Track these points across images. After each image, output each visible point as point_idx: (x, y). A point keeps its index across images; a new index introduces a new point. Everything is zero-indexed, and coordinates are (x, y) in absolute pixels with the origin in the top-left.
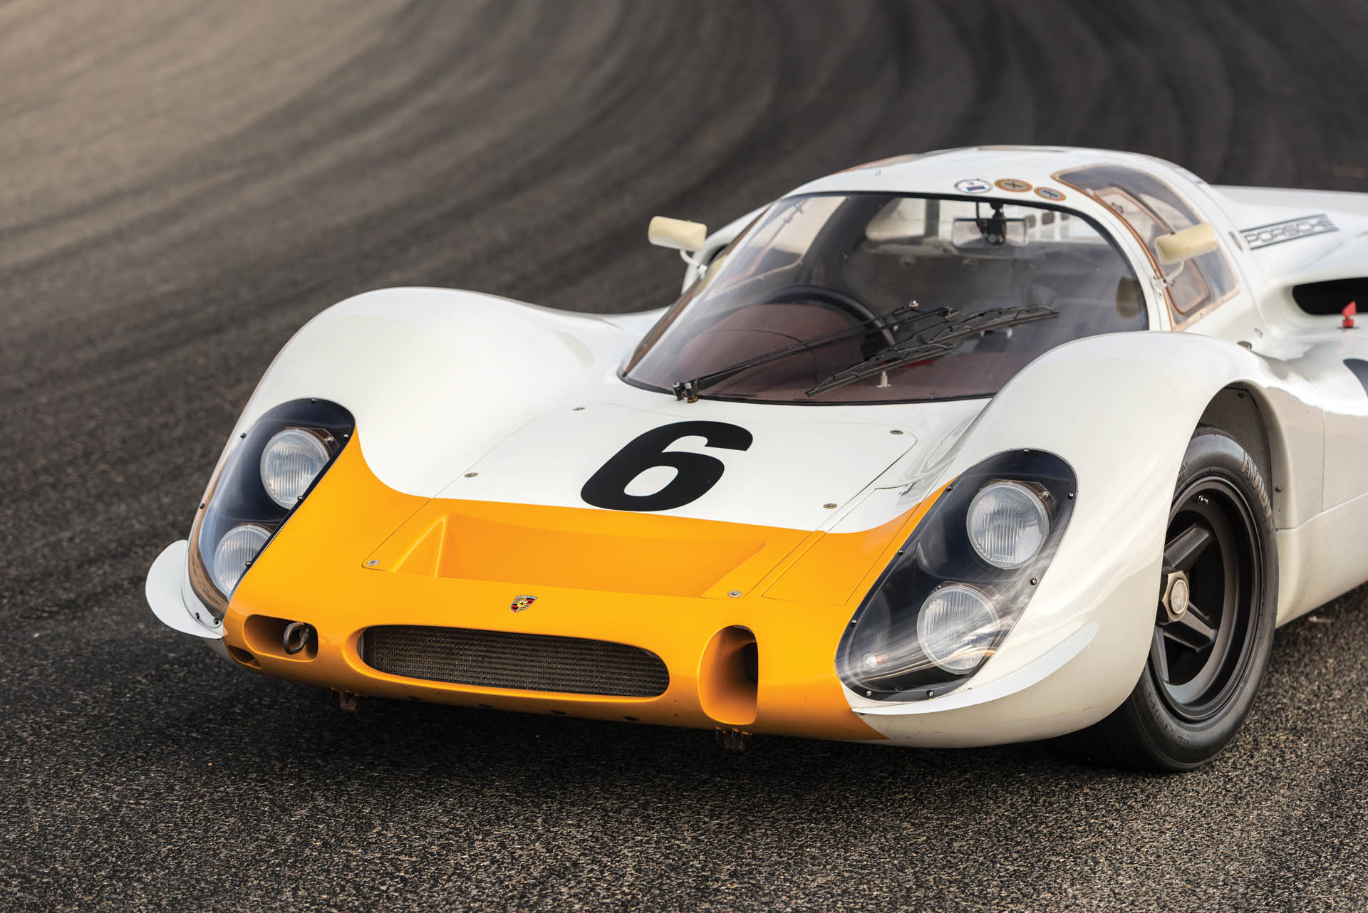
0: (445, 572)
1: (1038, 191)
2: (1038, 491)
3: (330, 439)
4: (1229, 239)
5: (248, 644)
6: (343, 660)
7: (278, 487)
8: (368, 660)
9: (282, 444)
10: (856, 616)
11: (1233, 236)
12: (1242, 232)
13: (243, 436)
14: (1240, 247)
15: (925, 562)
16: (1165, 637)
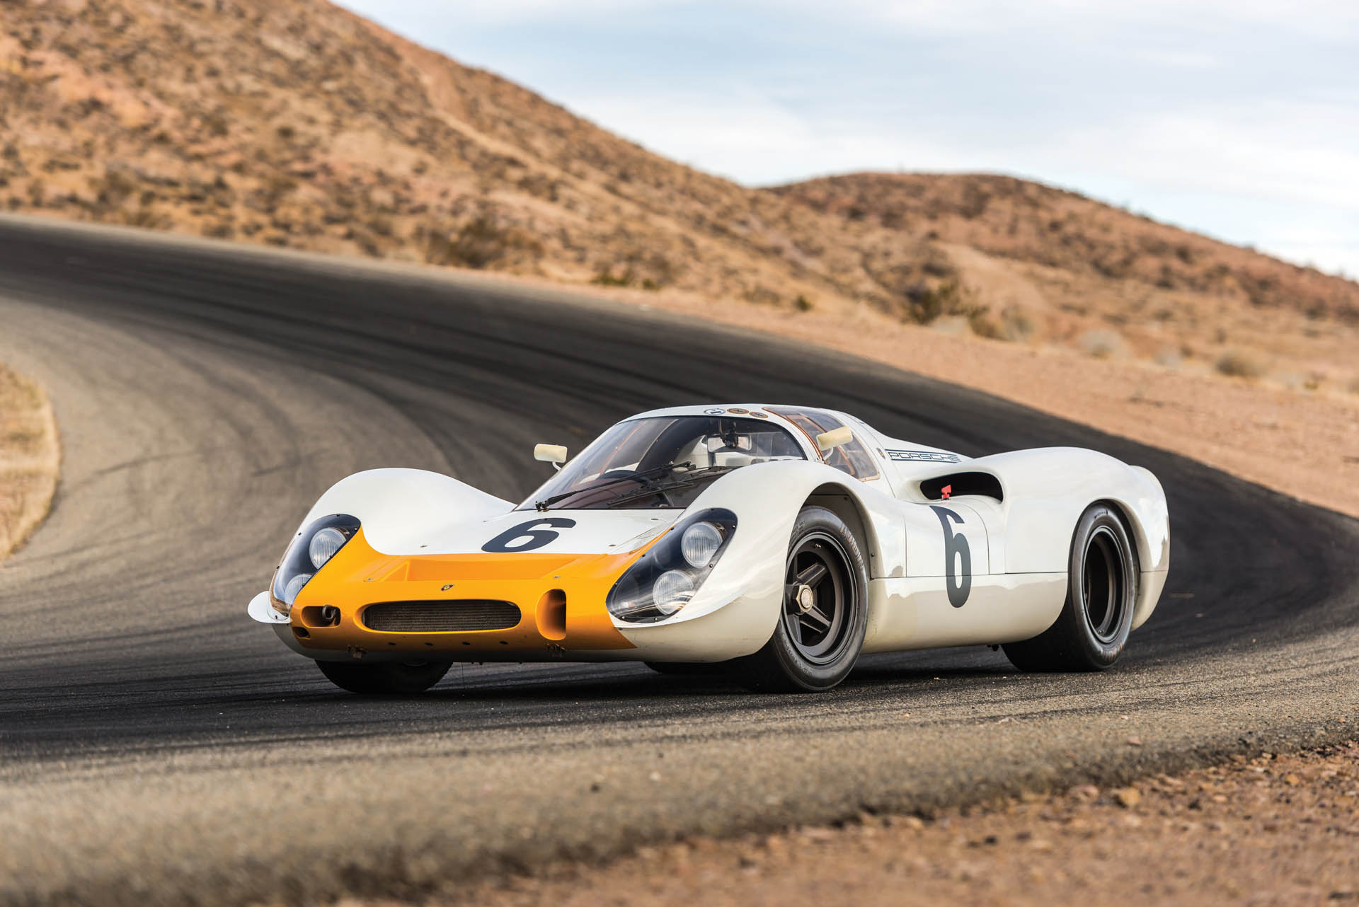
0: (409, 580)
1: (751, 414)
2: (717, 527)
3: (348, 533)
4: (877, 452)
5: (304, 624)
6: (353, 624)
7: (317, 559)
8: (367, 625)
9: (322, 536)
10: (618, 582)
11: (879, 450)
12: (886, 450)
13: (300, 534)
14: (883, 457)
15: (656, 560)
16: (801, 624)
